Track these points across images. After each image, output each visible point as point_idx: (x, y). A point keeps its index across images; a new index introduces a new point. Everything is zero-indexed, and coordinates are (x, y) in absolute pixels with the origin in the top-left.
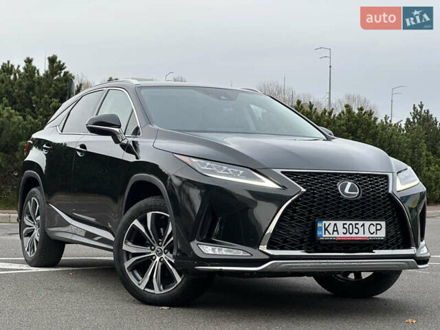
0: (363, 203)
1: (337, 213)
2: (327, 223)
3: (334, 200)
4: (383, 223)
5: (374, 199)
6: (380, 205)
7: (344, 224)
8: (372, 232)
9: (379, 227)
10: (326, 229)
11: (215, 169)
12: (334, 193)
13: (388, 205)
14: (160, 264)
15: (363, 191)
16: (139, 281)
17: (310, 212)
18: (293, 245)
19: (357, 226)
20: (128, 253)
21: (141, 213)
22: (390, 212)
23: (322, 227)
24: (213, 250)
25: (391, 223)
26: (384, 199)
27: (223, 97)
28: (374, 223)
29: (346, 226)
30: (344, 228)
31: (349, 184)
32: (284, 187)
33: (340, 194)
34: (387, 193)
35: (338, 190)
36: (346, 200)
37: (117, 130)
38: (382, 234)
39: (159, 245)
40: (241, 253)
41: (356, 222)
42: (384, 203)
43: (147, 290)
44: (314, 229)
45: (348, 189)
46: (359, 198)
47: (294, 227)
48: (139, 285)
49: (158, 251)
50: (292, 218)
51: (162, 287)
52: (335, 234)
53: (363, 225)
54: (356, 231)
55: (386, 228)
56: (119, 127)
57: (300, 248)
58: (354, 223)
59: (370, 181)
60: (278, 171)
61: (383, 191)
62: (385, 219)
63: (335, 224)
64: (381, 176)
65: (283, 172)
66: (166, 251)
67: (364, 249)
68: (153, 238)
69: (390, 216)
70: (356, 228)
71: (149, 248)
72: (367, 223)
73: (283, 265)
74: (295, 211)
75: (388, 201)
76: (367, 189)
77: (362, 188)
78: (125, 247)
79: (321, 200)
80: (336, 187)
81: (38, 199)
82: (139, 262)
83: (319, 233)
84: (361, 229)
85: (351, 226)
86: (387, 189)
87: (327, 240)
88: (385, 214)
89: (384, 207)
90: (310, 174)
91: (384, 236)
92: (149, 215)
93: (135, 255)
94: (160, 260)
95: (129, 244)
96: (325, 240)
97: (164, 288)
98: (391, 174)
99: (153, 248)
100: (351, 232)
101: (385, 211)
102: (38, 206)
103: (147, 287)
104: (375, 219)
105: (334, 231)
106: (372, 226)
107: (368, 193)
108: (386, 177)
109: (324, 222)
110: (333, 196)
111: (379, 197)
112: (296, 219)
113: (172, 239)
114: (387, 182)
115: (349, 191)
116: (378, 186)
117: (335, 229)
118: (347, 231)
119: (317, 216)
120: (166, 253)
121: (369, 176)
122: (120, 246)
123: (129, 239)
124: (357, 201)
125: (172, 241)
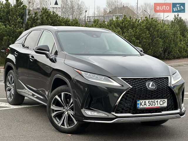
0: (157, 92)
1: (146, 96)
2: (141, 101)
3: (144, 91)
4: (166, 100)
5: (162, 89)
6: (165, 92)
7: (149, 101)
8: (161, 104)
9: (164, 102)
10: (141, 104)
11: (91, 76)
12: (144, 88)
13: (168, 91)
14: (68, 115)
15: (157, 86)
16: (58, 122)
17: (134, 96)
18: (127, 111)
19: (154, 102)
20: (53, 110)
21: (59, 93)
22: (169, 95)
23: (139, 103)
24: (91, 113)
25: (169, 99)
26: (166, 89)
27: (94, 36)
28: (162, 100)
29: (150, 102)
30: (149, 103)
31: (151, 83)
32: (123, 86)
33: (147, 88)
34: (168, 86)
35: (146, 87)
36: (150, 91)
37: (48, 52)
38: (165, 105)
39: (67, 107)
40: (104, 115)
41: (154, 100)
42: (166, 91)
43: (62, 126)
44: (135, 104)
45: (151, 85)
46: (156, 89)
47: (127, 103)
48: (58, 124)
49: (66, 109)
50: (126, 99)
51: (68, 125)
52: (145, 106)
53: (157, 101)
54: (154, 104)
55: (167, 102)
56: (49, 51)
57: (129, 113)
58: (153, 100)
59: (160, 81)
60: (120, 78)
61: (166, 85)
62: (167, 98)
63: (145, 102)
64: (165, 78)
65: (122, 78)
66: (70, 109)
67: (157, 111)
68: (64, 104)
69: (169, 96)
70: (154, 103)
71: (62, 108)
72: (159, 100)
73: (122, 120)
74: (127, 96)
75: (168, 90)
76: (159, 85)
77: (157, 85)
78: (52, 107)
79: (139, 91)
80: (145, 85)
81: (13, 76)
82: (58, 114)
83: (138, 106)
84: (156, 103)
85: (152, 102)
86: (168, 84)
87: (141, 109)
88: (167, 96)
89: (167, 93)
90: (134, 79)
91: (166, 105)
92: (63, 94)
93: (56, 111)
94: (67, 113)
95: (54, 106)
96: (140, 109)
97: (69, 126)
98: (170, 76)
99: (64, 108)
100: (152, 105)
101: (167, 94)
102: (13, 79)
103: (62, 125)
104: (163, 98)
105: (144, 104)
106: (161, 101)
107: (160, 87)
108: (167, 78)
109: (140, 101)
110: (144, 89)
111: (164, 88)
112: (127, 100)
113: (73, 105)
114: (168, 81)
115: (151, 86)
116: (164, 83)
117: (145, 104)
118: (150, 104)
119: (137, 98)
120: (70, 111)
121: (160, 78)
122: (50, 107)
123: (53, 103)
124: (155, 91)
125: (73, 106)
